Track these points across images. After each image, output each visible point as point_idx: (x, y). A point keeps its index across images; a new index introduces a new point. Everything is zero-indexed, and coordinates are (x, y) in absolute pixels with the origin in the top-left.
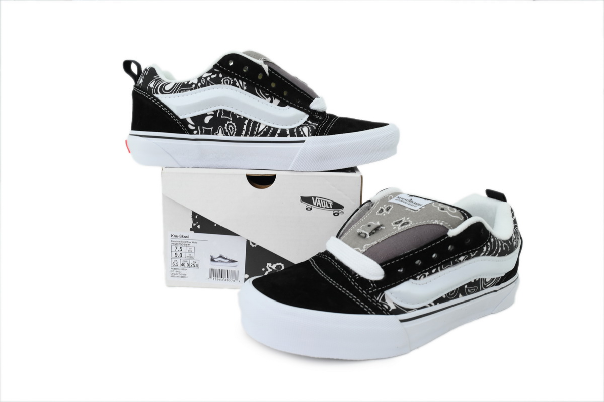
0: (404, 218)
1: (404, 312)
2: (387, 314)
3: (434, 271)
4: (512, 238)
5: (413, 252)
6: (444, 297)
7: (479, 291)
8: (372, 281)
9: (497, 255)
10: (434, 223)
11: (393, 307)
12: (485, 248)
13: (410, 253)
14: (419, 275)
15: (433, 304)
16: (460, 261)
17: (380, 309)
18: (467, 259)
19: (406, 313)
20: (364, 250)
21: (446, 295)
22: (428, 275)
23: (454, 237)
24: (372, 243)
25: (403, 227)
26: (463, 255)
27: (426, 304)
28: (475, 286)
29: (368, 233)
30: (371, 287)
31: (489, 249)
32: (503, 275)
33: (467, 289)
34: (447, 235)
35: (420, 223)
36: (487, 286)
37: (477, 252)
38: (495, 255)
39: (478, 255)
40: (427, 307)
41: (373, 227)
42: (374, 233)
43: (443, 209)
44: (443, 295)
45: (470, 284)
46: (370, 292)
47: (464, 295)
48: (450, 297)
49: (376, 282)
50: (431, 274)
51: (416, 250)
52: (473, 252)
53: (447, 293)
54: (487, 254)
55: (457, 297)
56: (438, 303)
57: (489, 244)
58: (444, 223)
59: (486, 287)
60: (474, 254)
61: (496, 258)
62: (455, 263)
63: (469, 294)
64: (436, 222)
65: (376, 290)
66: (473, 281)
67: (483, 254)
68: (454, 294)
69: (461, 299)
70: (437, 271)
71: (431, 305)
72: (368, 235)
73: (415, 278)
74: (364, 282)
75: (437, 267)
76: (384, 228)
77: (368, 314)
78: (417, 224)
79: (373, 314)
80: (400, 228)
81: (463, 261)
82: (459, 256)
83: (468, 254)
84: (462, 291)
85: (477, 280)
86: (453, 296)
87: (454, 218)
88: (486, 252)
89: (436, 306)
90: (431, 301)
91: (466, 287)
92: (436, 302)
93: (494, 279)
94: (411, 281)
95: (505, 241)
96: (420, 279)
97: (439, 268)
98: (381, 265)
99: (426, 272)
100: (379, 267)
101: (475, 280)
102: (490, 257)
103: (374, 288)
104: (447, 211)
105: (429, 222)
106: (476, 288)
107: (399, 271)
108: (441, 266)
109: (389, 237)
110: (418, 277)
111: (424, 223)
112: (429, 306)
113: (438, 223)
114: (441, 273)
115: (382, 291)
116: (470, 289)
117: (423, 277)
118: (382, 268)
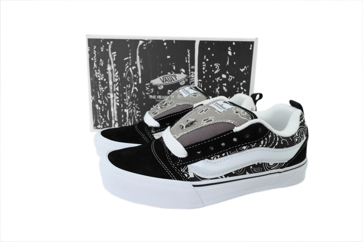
0: (210, 117)
1: (199, 180)
2: (185, 181)
3: (223, 155)
4: (294, 135)
5: (206, 140)
6: (234, 173)
7: (263, 171)
8: (179, 158)
9: (274, 147)
10: (227, 122)
11: (192, 176)
12: (262, 142)
13: (205, 141)
14: (213, 156)
15: (224, 177)
16: (244, 150)
17: (181, 177)
18: (249, 148)
19: (201, 181)
20: (178, 137)
21: (235, 171)
22: (219, 157)
23: (237, 132)
24: (185, 133)
25: (207, 123)
26: (245, 145)
27: (218, 176)
28: (260, 167)
29: (184, 126)
30: (179, 161)
31: (266, 143)
32: (286, 161)
33: (252, 169)
34: (233, 131)
35: (219, 121)
36: (272, 168)
37: (255, 144)
38: (272, 147)
39: (257, 146)
40: (219, 178)
41: (189, 122)
42: (189, 126)
43: (237, 112)
44: (232, 171)
45: (254, 166)
46: (178, 165)
47: (250, 172)
48: (239, 173)
49: (182, 159)
50: (221, 156)
51: (209, 140)
52: (253, 144)
53: (236, 170)
54: (264, 146)
55: (245, 174)
56: (228, 177)
57: (266, 139)
58: (234, 122)
59: (270, 169)
60: (254, 146)
61: (273, 149)
62: (239, 151)
63: (255, 172)
64: (229, 121)
65: (181, 164)
66: (257, 164)
67: (261, 146)
68: (242, 172)
69: (248, 175)
70: (226, 155)
71: (222, 177)
72: (185, 127)
73: (210, 158)
74: (175, 158)
75: (225, 152)
76: (196, 123)
77: (172, 179)
78: (216, 121)
79: (175, 180)
80: (205, 124)
81: (246, 149)
82: (242, 146)
83: (249, 145)
84: (247, 170)
85: (260, 163)
86: (241, 173)
87: (243, 119)
88: (263, 144)
89: (226, 178)
90: (222, 175)
91: (251, 167)
92: (226, 176)
93: (277, 164)
94: (207, 160)
95: (284, 138)
96: (213, 159)
97: (227, 153)
98: (185, 147)
99: (218, 155)
100: (184, 149)
101: (258, 163)
102: (268, 149)
103: (181, 162)
104: (239, 114)
105: (224, 121)
106: (261, 169)
107: (198, 152)
108: (228, 151)
109: (195, 130)
110: (212, 158)
111: (221, 121)
112: (220, 178)
113: (230, 122)
114: (229, 156)
115: (186, 165)
116: (255, 169)
117: (216, 158)
118: (186, 150)
